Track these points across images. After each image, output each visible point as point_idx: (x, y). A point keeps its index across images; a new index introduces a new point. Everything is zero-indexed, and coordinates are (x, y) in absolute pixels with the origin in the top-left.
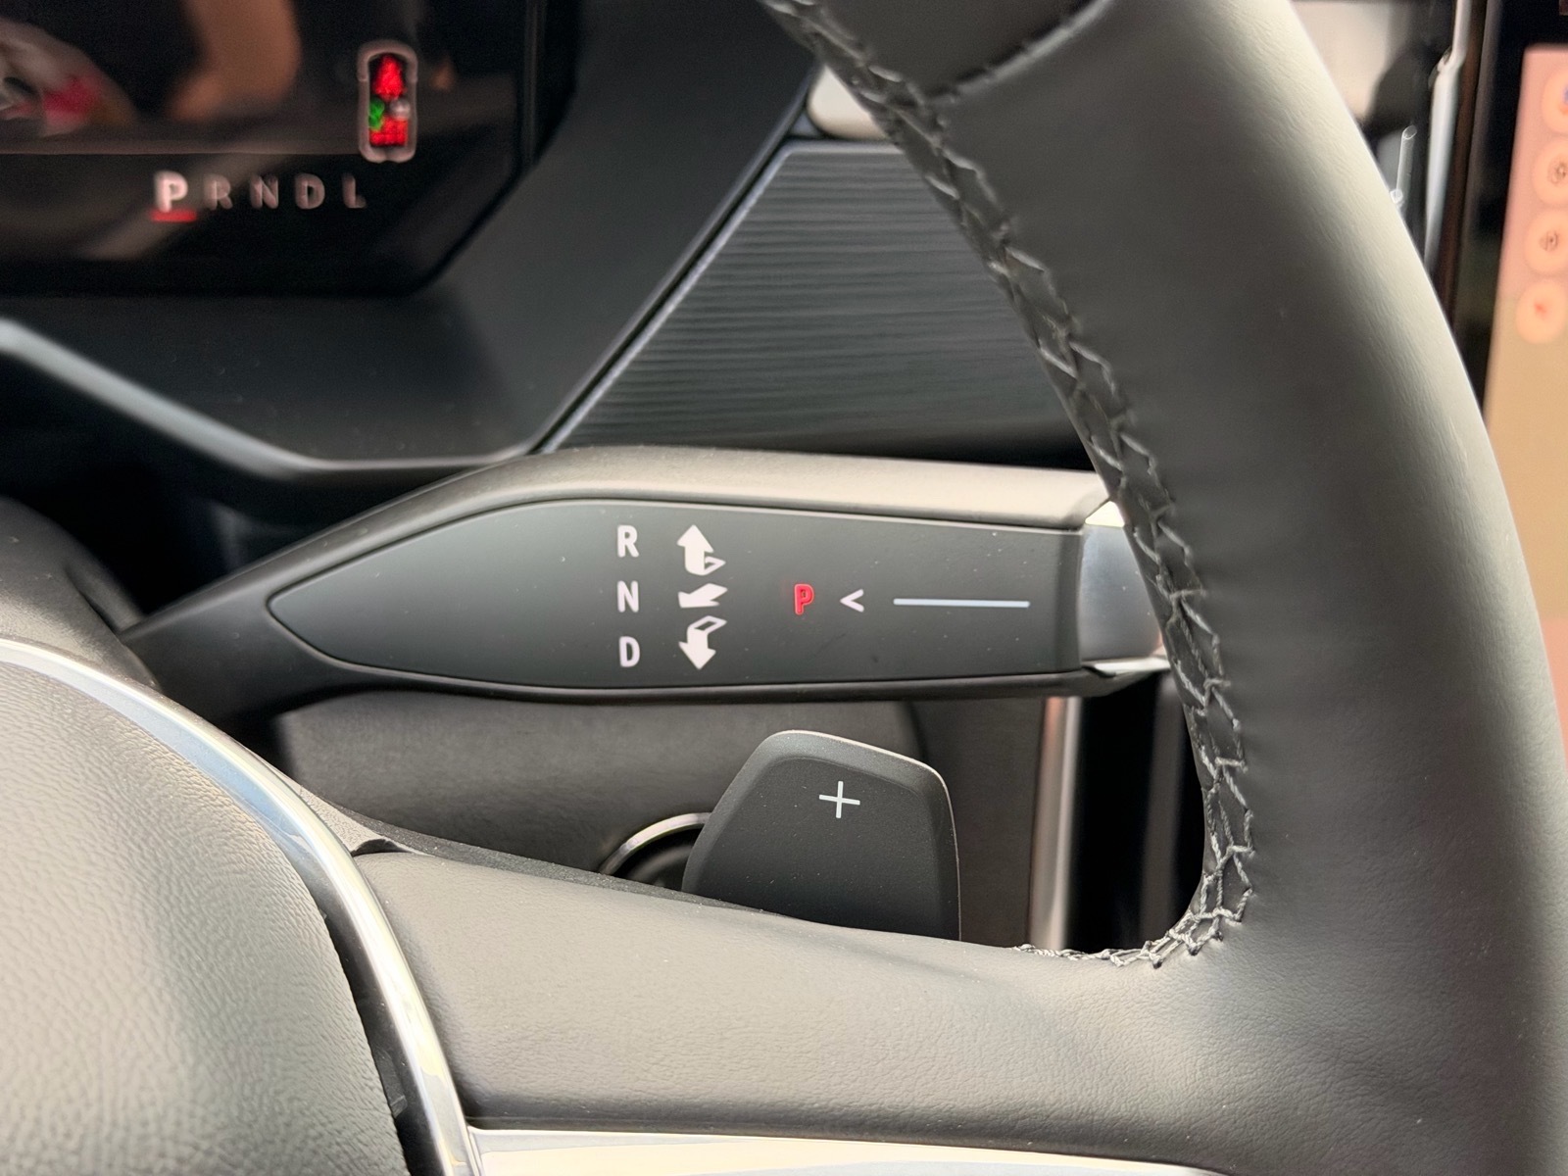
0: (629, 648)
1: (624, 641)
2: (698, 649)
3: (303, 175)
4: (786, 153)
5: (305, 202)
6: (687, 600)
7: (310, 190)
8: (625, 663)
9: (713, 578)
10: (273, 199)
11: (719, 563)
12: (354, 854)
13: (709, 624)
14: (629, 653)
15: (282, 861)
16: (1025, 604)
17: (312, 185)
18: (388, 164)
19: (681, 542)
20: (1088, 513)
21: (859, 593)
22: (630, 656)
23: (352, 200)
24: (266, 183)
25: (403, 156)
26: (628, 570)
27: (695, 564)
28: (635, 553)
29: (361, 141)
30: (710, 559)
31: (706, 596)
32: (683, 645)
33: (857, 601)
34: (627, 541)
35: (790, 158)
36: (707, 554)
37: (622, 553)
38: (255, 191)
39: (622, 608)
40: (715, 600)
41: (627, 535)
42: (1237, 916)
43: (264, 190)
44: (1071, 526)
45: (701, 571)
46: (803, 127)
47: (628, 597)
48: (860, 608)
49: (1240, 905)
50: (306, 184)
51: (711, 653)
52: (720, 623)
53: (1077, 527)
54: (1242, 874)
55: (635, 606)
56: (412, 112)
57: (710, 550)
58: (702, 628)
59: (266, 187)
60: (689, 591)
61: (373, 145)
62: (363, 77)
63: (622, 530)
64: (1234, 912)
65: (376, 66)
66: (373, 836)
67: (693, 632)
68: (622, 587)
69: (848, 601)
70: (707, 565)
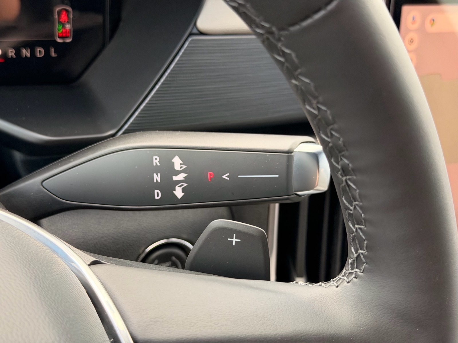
0: (158, 193)
1: (156, 191)
2: (179, 193)
3: (38, 47)
4: (190, 39)
5: (38, 55)
6: (175, 178)
7: (40, 51)
8: (156, 198)
9: (183, 171)
10: (28, 55)
11: (185, 167)
12: (89, 265)
13: (182, 185)
14: (158, 195)
15: (68, 269)
16: (277, 176)
17: (40, 50)
18: (64, 43)
19: (173, 161)
20: (295, 148)
21: (228, 174)
22: (158, 196)
23: (53, 54)
24: (25, 49)
25: (69, 40)
26: (157, 170)
27: (177, 167)
28: (159, 164)
29: (55, 36)
30: (182, 166)
31: (181, 177)
32: (174, 192)
33: (227, 177)
34: (156, 161)
35: (191, 40)
36: (181, 164)
37: (155, 164)
38: (23, 52)
39: (155, 181)
40: (183, 178)
41: (156, 159)
42: (361, 271)
43: (25, 51)
44: (289, 152)
45: (180, 169)
46: (195, 31)
47: (157, 178)
48: (228, 179)
49: (363, 268)
50: (38, 50)
51: (183, 194)
52: (186, 185)
53: (291, 153)
54: (363, 259)
55: (159, 181)
56: (71, 26)
57: (182, 163)
58: (180, 186)
59: (26, 51)
60: (176, 176)
61: (59, 37)
62: (56, 16)
63: (154, 157)
64: (360, 270)
65: (59, 13)
66: (94, 259)
67: (177, 188)
68: (155, 175)
69: (224, 177)
70: (181, 167)
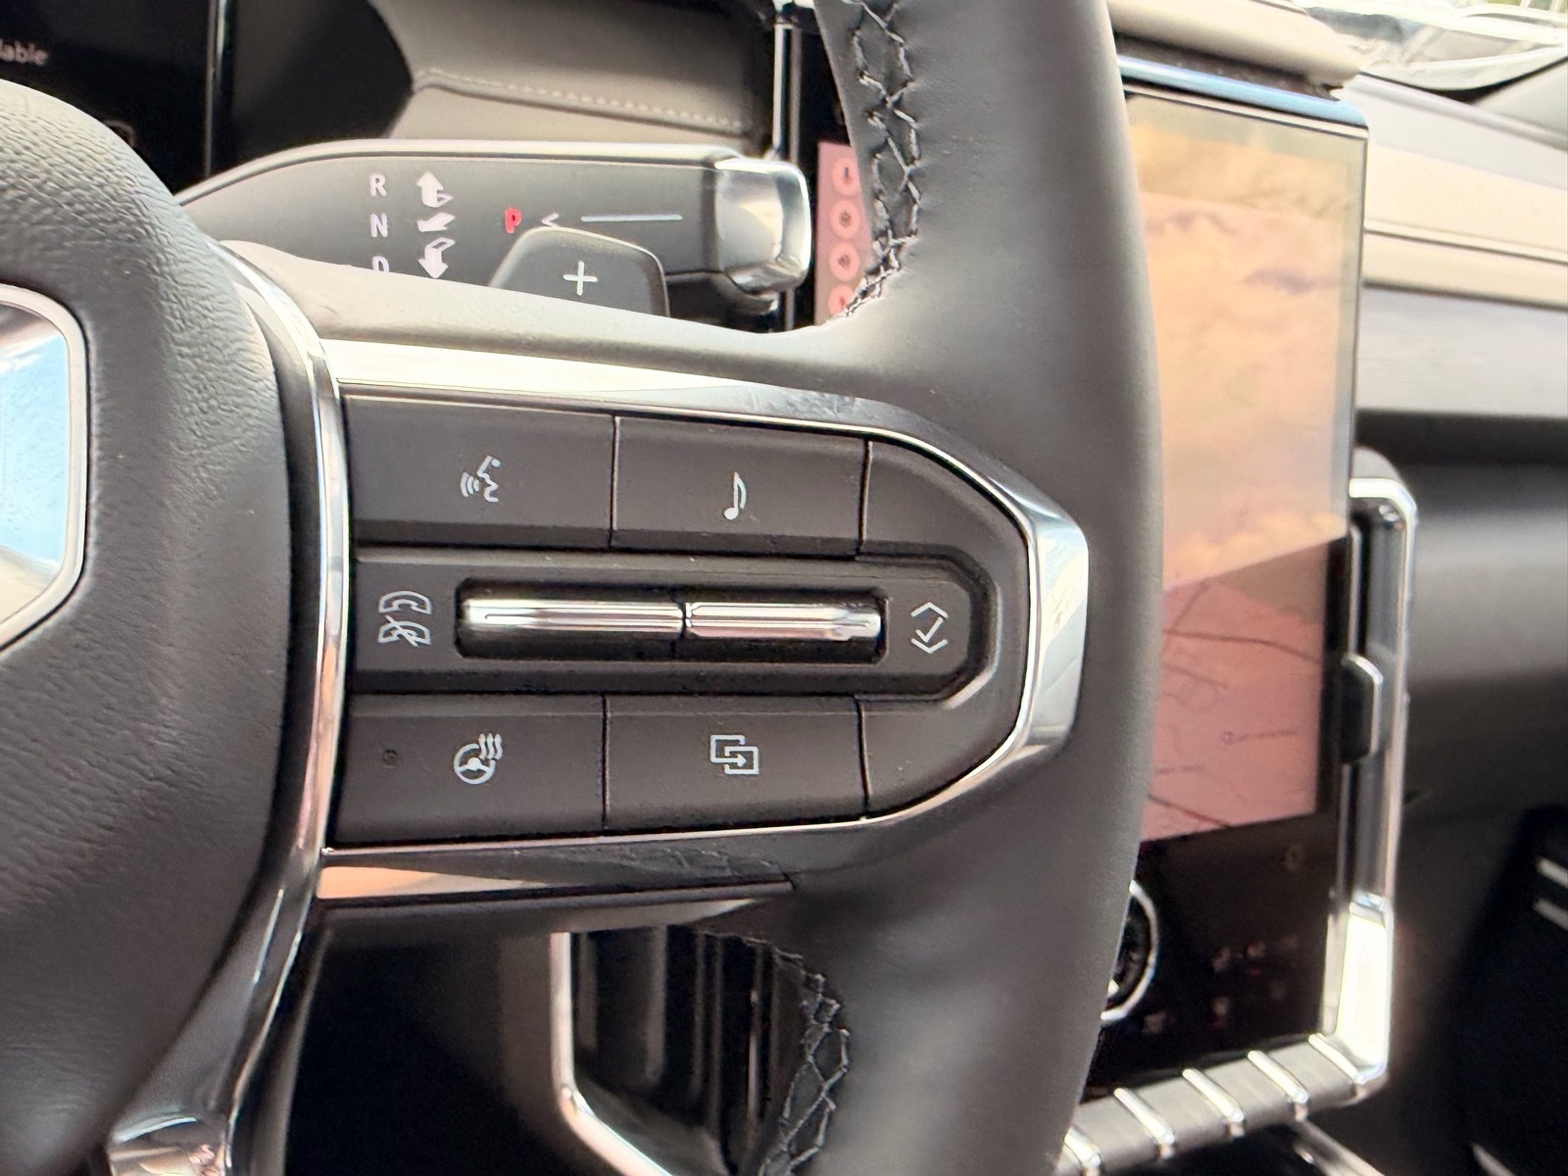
1: (377, 259)
2: (432, 263)
6: (423, 226)
9: (444, 210)
11: (448, 198)
13: (443, 244)
16: (679, 217)
19: (420, 183)
22: (380, 270)
26: (380, 207)
27: (430, 199)
28: (383, 192)
30: (441, 195)
31: (438, 223)
32: (421, 259)
34: (380, 183)
36: (438, 192)
37: (374, 193)
39: (374, 234)
40: (445, 226)
41: (378, 180)
45: (434, 204)
47: (380, 226)
51: (444, 266)
52: (451, 243)
55: (383, 233)
57: (441, 188)
58: (437, 246)
60: (426, 219)
63: (375, 177)
67: (429, 249)
68: (376, 219)
70: (439, 199)
